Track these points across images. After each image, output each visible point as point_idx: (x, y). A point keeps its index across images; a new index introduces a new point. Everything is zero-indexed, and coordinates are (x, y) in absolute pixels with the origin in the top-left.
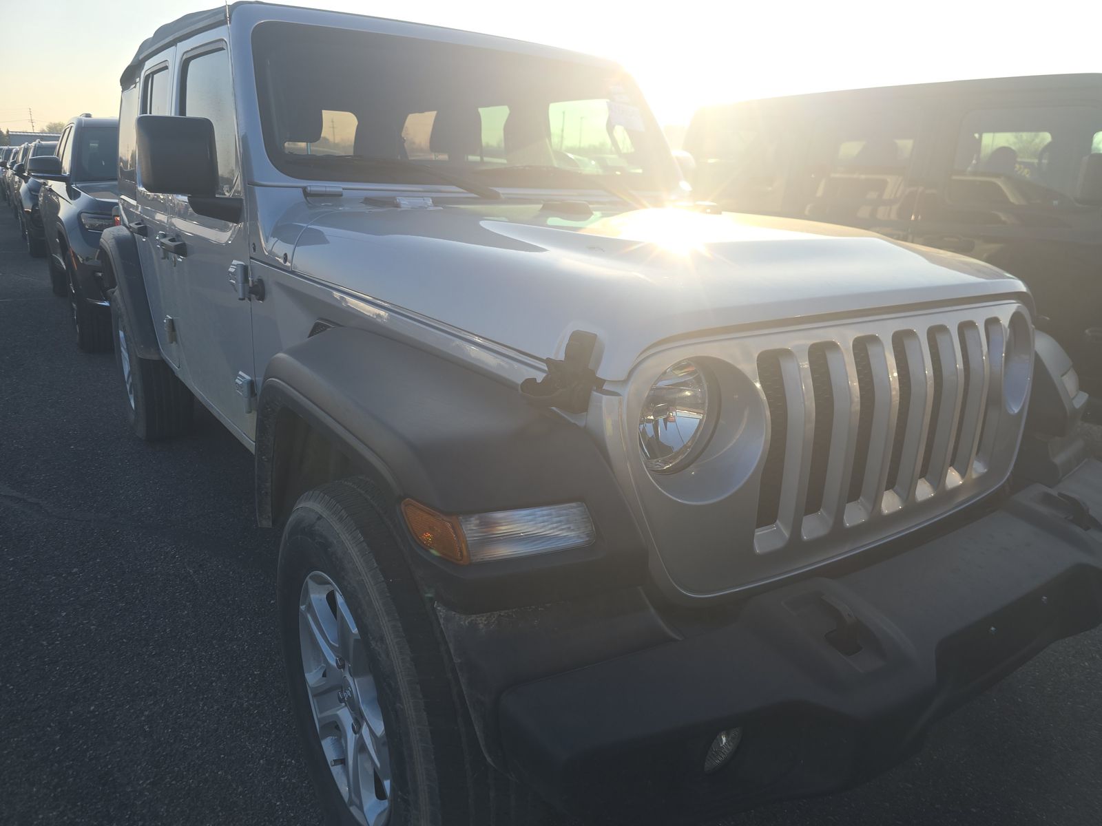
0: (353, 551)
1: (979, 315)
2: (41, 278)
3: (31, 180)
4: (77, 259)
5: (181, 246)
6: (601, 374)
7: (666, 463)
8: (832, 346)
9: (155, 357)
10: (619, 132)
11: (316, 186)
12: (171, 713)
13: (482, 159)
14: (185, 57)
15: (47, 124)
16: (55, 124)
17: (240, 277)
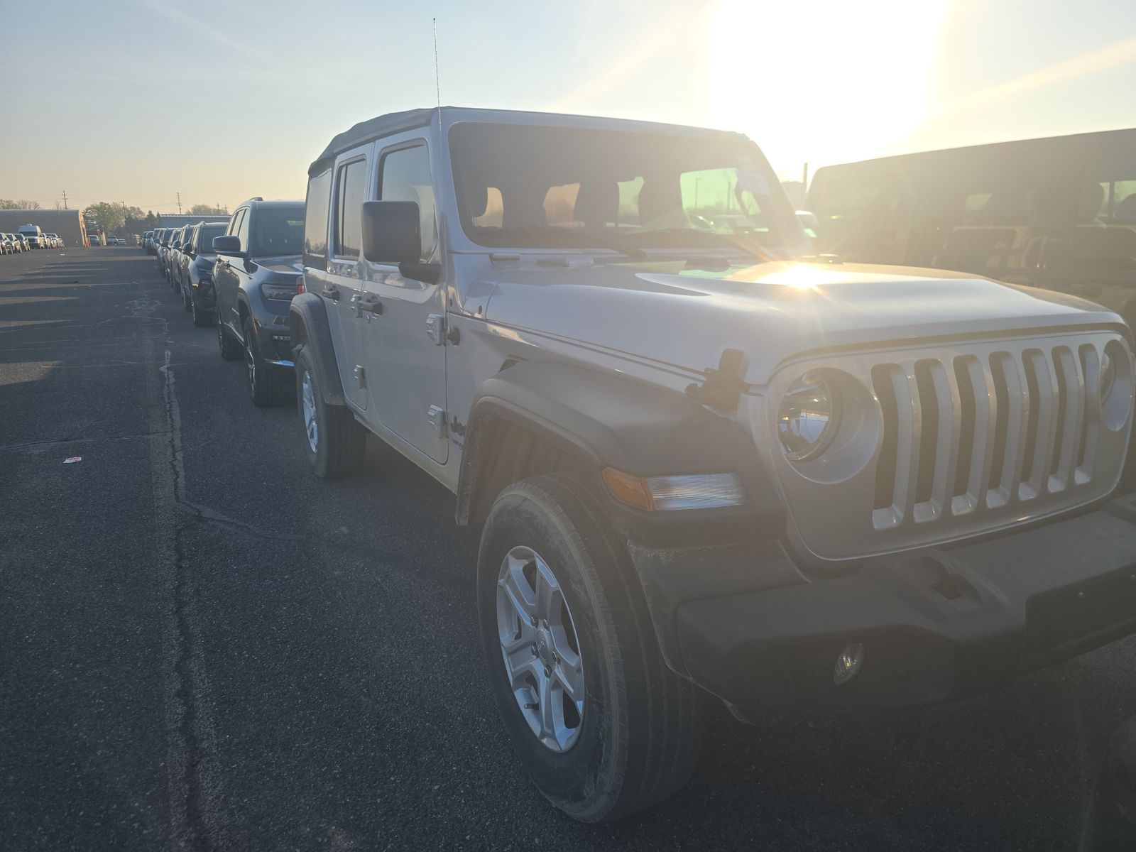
0: (555, 520)
1: (1074, 342)
2: (210, 345)
3: (198, 257)
4: (257, 324)
5: (377, 306)
6: (749, 379)
7: (801, 456)
8: (936, 363)
9: (340, 403)
10: (746, 196)
11: (500, 252)
12: (383, 681)
13: (616, 225)
14: (383, 152)
15: (192, 206)
16: (199, 206)
17: (438, 327)
